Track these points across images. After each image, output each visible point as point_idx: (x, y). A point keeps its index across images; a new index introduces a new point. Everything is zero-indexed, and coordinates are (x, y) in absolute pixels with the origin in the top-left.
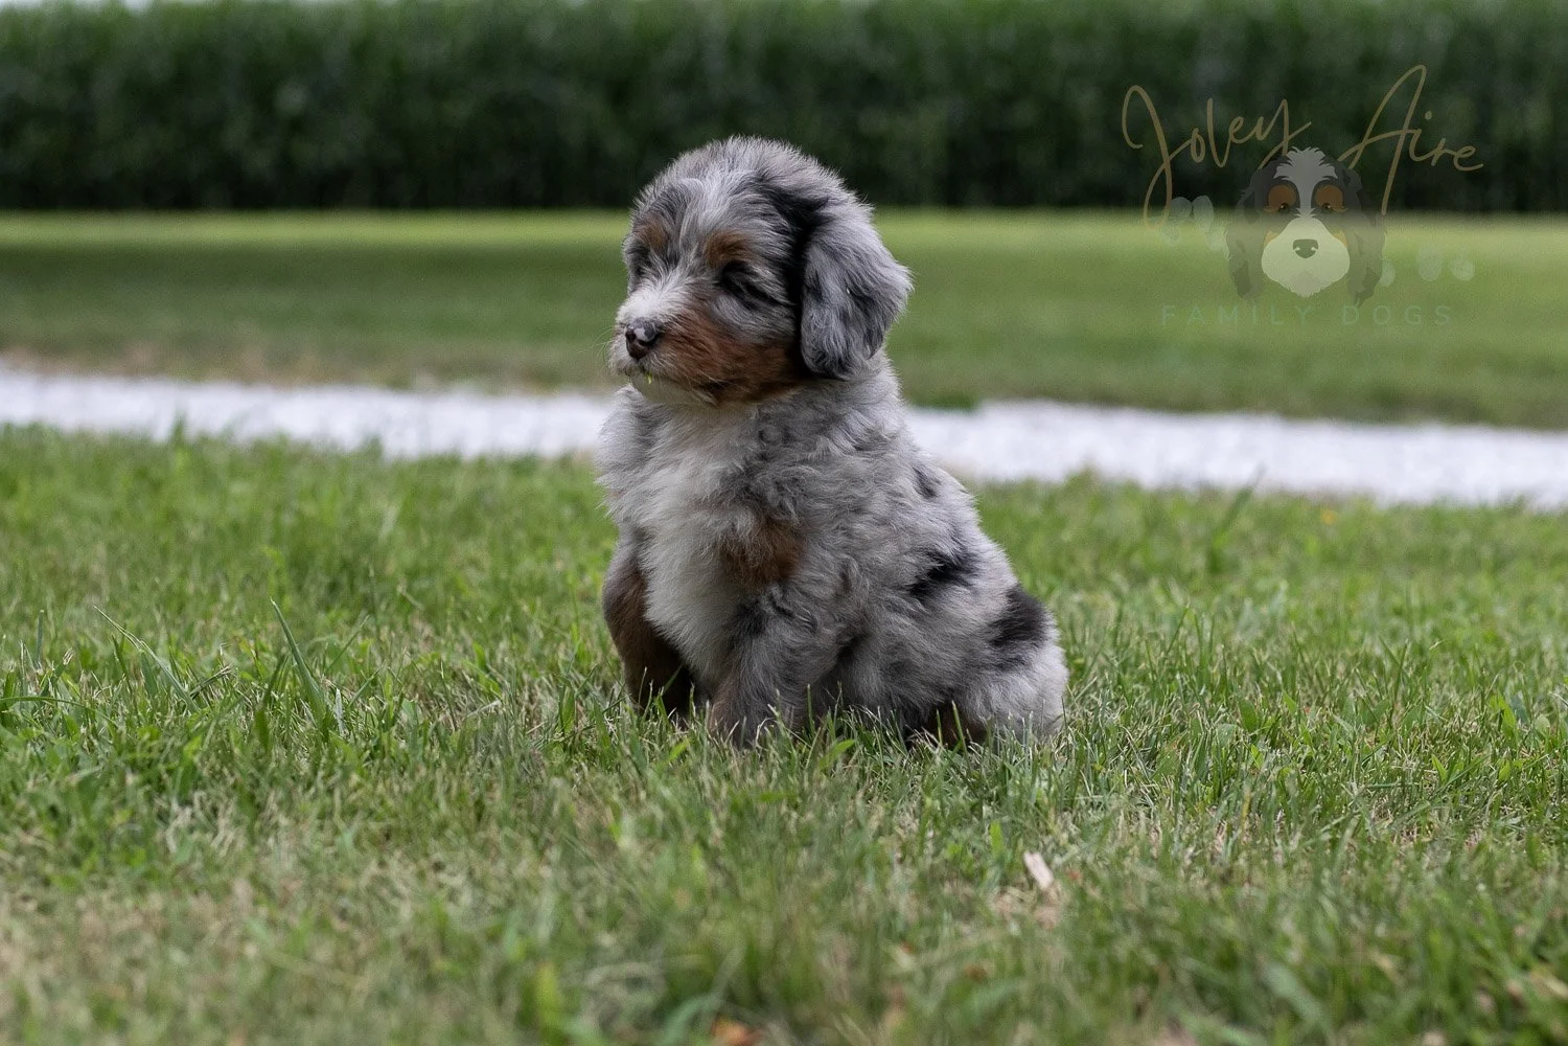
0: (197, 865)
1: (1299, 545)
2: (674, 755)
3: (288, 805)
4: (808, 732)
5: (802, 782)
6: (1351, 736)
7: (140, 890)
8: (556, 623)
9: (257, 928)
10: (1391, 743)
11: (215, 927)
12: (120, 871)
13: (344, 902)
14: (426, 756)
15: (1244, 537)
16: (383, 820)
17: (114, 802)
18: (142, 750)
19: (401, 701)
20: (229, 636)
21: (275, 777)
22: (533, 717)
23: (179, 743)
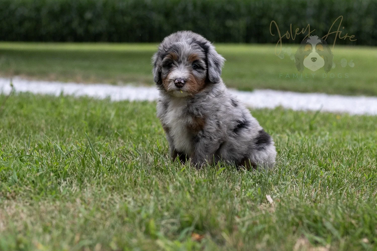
0: (68, 195)
1: (331, 124)
2: (182, 171)
3: (89, 181)
4: (214, 166)
5: (212, 177)
6: (345, 169)
7: (54, 201)
8: (153, 139)
9: (82, 209)
10: (354, 170)
11: (72, 210)
12: (49, 196)
13: (103, 204)
14: (122, 170)
15: (318, 122)
16: (112, 185)
17: (48, 180)
18: (54, 168)
19: (116, 157)
20: (74, 142)
21: (86, 175)
22: (148, 162)
23: (63, 166)
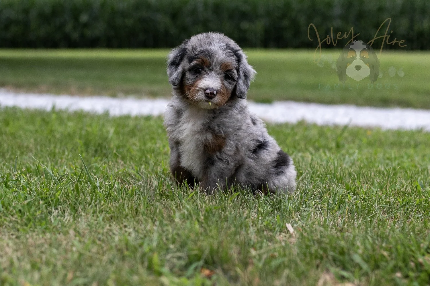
0: (59, 226)
1: (361, 140)
2: (190, 197)
3: (84, 210)
5: (225, 204)
6: (376, 192)
7: (44, 232)
8: (157, 160)
9: (76, 243)
10: (387, 194)
11: (64, 243)
12: (38, 227)
13: (100, 236)
14: (122, 196)
15: (346, 138)
16: (110, 214)
17: (37, 209)
18: (44, 195)
19: (115, 182)
20: (68, 164)
21: (81, 202)
22: (151, 186)
23: (54, 193)
